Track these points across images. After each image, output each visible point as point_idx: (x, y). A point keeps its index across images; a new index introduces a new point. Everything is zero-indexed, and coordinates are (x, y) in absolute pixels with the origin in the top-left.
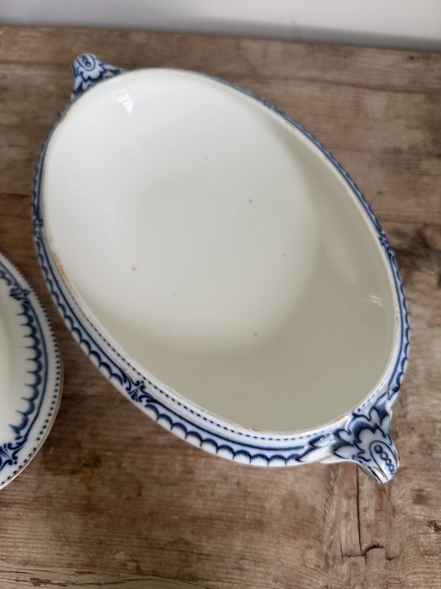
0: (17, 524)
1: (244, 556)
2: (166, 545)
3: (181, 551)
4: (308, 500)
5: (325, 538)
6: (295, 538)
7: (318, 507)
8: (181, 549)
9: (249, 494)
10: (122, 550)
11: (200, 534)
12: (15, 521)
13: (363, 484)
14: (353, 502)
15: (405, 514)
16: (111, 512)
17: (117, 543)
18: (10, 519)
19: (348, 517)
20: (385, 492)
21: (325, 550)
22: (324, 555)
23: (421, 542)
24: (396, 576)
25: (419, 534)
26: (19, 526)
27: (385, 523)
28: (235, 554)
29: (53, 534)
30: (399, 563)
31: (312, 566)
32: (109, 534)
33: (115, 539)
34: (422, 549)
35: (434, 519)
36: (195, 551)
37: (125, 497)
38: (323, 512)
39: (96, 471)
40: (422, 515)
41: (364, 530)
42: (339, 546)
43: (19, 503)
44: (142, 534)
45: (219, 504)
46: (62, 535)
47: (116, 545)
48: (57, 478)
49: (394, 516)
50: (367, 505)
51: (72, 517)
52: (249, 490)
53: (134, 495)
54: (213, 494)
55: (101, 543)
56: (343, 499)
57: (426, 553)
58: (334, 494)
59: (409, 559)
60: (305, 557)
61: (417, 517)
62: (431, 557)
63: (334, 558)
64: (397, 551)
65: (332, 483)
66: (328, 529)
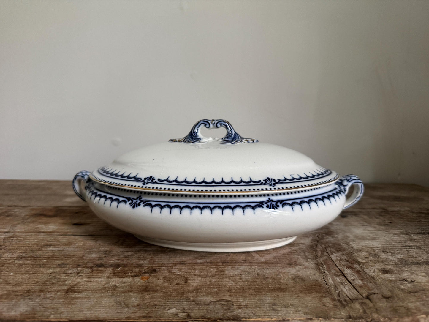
0: (85, 300)
1: (275, 304)
2: (210, 303)
3: (223, 305)
4: (310, 277)
5: (333, 292)
6: (310, 293)
7: (319, 280)
8: (223, 304)
9: (267, 278)
10: (174, 308)
11: (236, 296)
12: (84, 299)
13: (344, 271)
14: (342, 277)
15: (382, 278)
16: (164, 290)
17: (169, 304)
18: (80, 298)
19: (343, 284)
20: (361, 272)
21: (336, 298)
22: (337, 300)
23: (402, 288)
24: (399, 305)
25: (398, 285)
26: (87, 301)
27: (371, 283)
28: (268, 303)
29: (115, 303)
30: (396, 299)
31: (331, 306)
32: (163, 301)
33: (168, 303)
34: (406, 291)
35: (403, 278)
36: (235, 304)
37: (175, 284)
38: (324, 282)
39: (152, 275)
40: (393, 277)
41: (359, 289)
42: (345, 295)
43: (89, 291)
44: (190, 299)
45: (247, 283)
46: (123, 303)
47: (168, 305)
48: (121, 279)
49: (375, 280)
50: (353, 278)
51: (132, 294)
52: (266, 276)
53: (182, 282)
54: (241, 279)
55: (156, 305)
56: (335, 277)
57: (410, 292)
58: (327, 274)
59: (401, 296)
60: (323, 302)
61: (391, 278)
62: (416, 293)
63: (345, 301)
64: (389, 294)
65: (323, 271)
66: (332, 288)
